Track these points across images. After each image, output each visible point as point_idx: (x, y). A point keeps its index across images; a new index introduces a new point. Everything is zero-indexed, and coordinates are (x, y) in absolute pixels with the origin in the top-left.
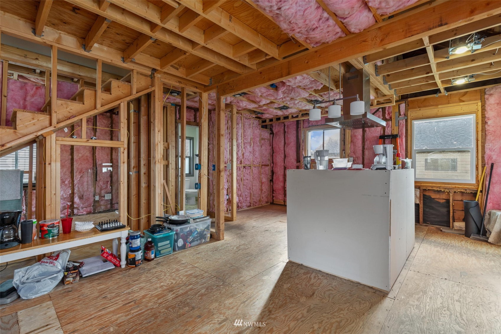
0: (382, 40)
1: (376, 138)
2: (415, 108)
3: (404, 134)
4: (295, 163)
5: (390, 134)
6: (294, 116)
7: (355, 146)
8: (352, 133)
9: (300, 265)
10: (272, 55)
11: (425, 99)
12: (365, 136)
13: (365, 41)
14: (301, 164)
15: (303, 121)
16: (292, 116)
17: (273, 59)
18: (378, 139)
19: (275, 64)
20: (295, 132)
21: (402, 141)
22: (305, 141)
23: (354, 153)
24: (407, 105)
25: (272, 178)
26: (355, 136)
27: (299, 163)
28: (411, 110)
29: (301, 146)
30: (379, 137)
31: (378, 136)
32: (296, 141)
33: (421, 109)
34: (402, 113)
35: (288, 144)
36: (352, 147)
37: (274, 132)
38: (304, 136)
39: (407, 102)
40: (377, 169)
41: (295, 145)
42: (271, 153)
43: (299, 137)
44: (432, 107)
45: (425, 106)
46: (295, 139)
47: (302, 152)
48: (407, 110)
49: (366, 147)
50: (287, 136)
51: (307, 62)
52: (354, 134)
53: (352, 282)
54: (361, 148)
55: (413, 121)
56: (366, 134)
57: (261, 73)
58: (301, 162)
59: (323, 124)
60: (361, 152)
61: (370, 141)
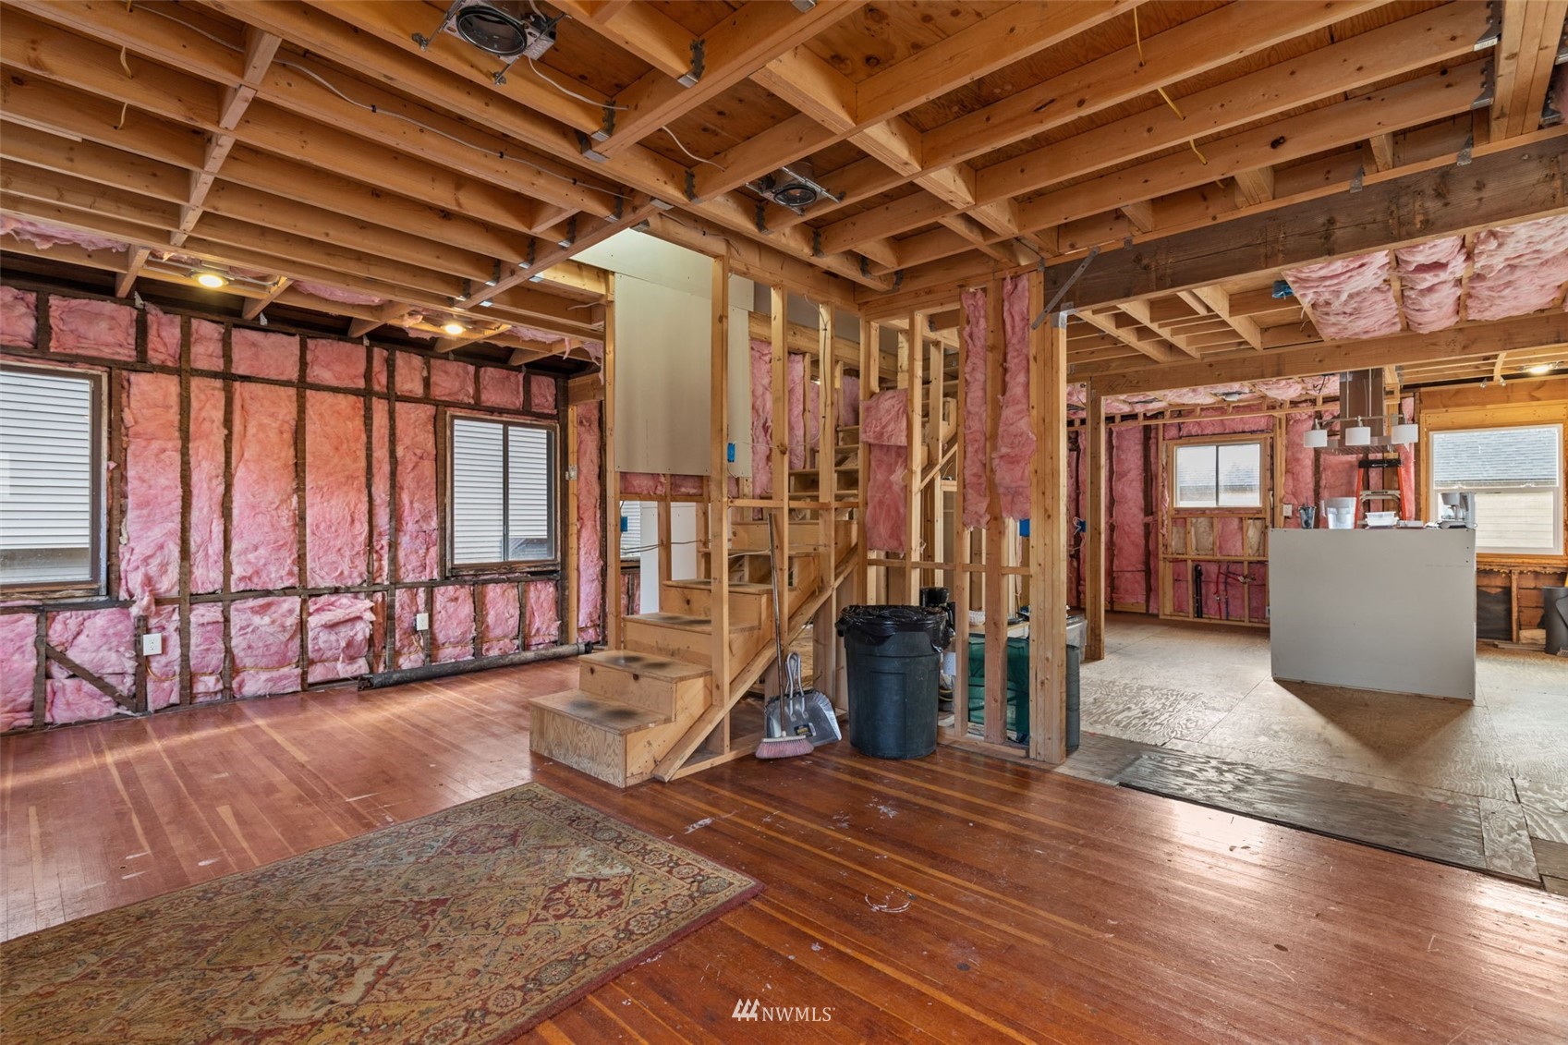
0: (1464, 348)
1: (1347, 466)
2: (1437, 407)
3: (1413, 459)
4: (1142, 516)
6: (1148, 414)
7: (1298, 480)
8: (1290, 453)
9: (1299, 682)
11: (1458, 392)
13: (1434, 344)
14: (1160, 520)
15: (1164, 424)
16: (1145, 415)
20: (1139, 448)
21: (1408, 472)
22: (1169, 467)
23: (1295, 495)
24: (1418, 402)
25: (1078, 552)
26: (1297, 460)
27: (1151, 517)
28: (1428, 411)
29: (1160, 480)
30: (1357, 464)
31: (1350, 462)
32: (1141, 468)
33: (1450, 410)
34: (1407, 417)
35: (1122, 475)
36: (1290, 482)
37: (1082, 447)
38: (1168, 456)
39: (1417, 394)
41: (1141, 478)
42: (1074, 495)
43: (1152, 460)
44: (1472, 408)
45: (1458, 405)
46: (1140, 463)
47: (1163, 492)
48: (1417, 410)
49: (1323, 483)
50: (1118, 456)
52: (1293, 455)
53: (1407, 695)
54: (1311, 486)
55: (1431, 433)
57: (1211, 365)
58: (1160, 514)
59: (1215, 432)
60: (1311, 494)
61: (1334, 472)
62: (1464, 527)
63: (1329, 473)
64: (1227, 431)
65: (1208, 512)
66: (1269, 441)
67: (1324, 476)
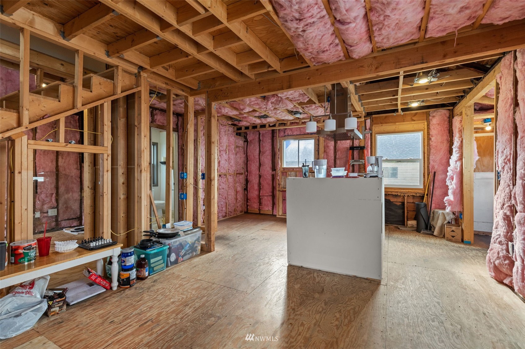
1: (346, 149)
2: (378, 124)
3: (370, 147)
4: (271, 171)
5: (358, 145)
6: (271, 125)
7: (328, 156)
8: (325, 144)
9: (300, 267)
10: (275, 68)
11: (386, 117)
12: (337, 147)
13: (362, 67)
14: (277, 173)
15: (279, 130)
16: (269, 125)
17: (275, 71)
18: (348, 149)
19: (275, 76)
20: (270, 141)
21: (368, 152)
22: (281, 149)
24: (371, 121)
25: (247, 187)
26: (328, 147)
27: (274, 172)
28: (375, 125)
29: (277, 155)
31: (347, 148)
32: (271, 150)
33: (383, 125)
34: (368, 128)
35: (264, 153)
37: (249, 140)
38: (280, 145)
39: (371, 118)
40: (371, 177)
41: (271, 154)
42: (246, 162)
43: (275, 146)
44: (390, 124)
45: (386, 123)
46: (271, 147)
47: (278, 160)
48: (371, 125)
49: (337, 157)
50: (262, 144)
51: (309, 79)
52: (326, 144)
53: (350, 276)
54: (333, 158)
55: (376, 135)
56: (337, 145)
57: (259, 83)
58: (277, 171)
59: (298, 134)
60: (333, 161)
61: (341, 152)
62: (377, 176)
63: (339, 152)
64: (302, 133)
65: (295, 169)
66: (317, 138)
67: (337, 154)
